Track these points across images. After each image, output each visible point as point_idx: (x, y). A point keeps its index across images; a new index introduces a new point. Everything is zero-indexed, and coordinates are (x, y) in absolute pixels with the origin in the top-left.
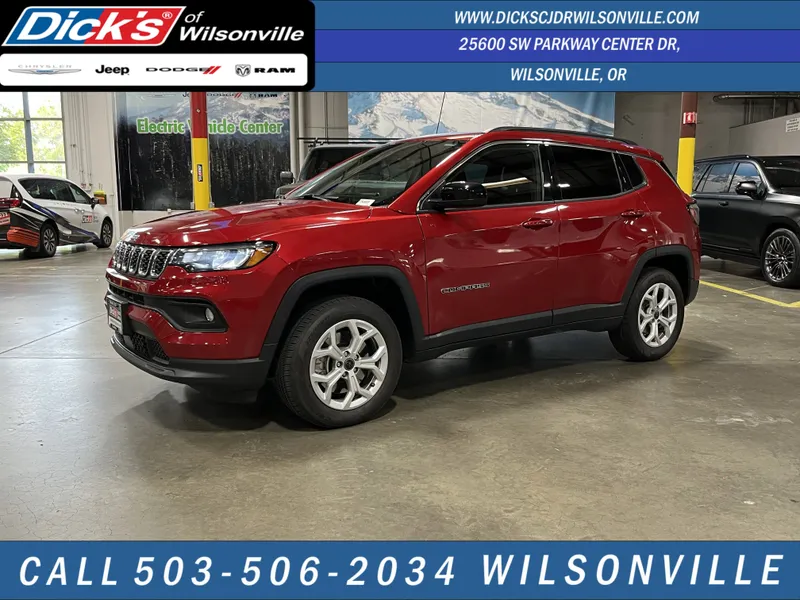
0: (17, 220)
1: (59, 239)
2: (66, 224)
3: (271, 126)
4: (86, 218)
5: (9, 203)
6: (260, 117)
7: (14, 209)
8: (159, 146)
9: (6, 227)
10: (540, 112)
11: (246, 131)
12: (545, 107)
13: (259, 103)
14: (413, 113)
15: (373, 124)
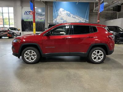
0: (9, 33)
1: (14, 36)
2: (15, 34)
3: (43, 20)
4: (18, 33)
5: (8, 31)
6: (41, 19)
7: (8, 32)
8: (27, 23)
9: (7, 34)
10: (79, 19)
11: (39, 21)
12: (79, 18)
13: (41, 17)
14: (62, 19)
15: (57, 20)
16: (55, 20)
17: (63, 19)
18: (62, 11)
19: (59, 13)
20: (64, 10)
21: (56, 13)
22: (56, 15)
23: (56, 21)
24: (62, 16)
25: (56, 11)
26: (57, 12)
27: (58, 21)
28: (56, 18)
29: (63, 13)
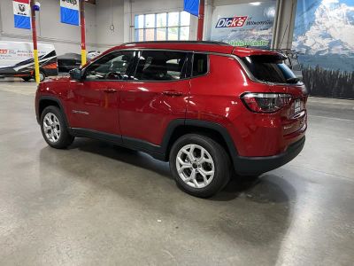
3: (264, 43)
11: (253, 44)
13: (260, 33)
14: (326, 36)
15: (305, 41)
16: (301, 38)
17: (331, 37)
18: (328, 6)
19: (317, 14)
20: (335, 4)
21: (305, 15)
22: (306, 22)
23: (301, 46)
24: (328, 24)
25: (308, 9)
26: (312, 10)
27: (308, 43)
28: (303, 33)
29: (333, 13)
